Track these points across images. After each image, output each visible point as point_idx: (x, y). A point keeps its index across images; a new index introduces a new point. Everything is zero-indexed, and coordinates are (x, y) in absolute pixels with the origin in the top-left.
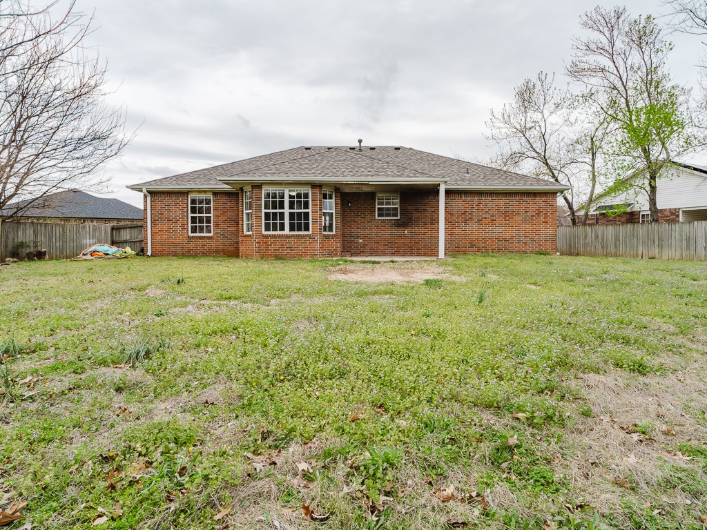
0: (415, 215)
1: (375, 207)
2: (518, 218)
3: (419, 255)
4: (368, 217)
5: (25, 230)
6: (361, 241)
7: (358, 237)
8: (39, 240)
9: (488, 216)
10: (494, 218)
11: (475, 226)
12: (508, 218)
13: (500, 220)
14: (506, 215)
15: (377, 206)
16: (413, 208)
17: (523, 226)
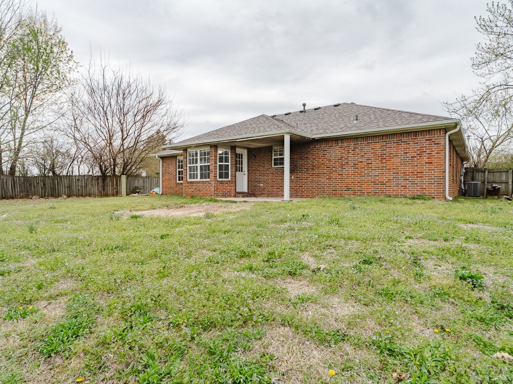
0: (300, 162)
1: (272, 158)
2: (396, 160)
3: (302, 197)
4: (267, 166)
5: (138, 181)
6: (262, 185)
7: (260, 182)
8: (145, 185)
9: (363, 160)
10: (370, 162)
11: (351, 170)
12: (384, 161)
13: (375, 163)
14: (382, 158)
15: (273, 157)
16: (298, 157)
17: (402, 169)
